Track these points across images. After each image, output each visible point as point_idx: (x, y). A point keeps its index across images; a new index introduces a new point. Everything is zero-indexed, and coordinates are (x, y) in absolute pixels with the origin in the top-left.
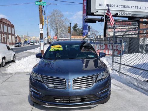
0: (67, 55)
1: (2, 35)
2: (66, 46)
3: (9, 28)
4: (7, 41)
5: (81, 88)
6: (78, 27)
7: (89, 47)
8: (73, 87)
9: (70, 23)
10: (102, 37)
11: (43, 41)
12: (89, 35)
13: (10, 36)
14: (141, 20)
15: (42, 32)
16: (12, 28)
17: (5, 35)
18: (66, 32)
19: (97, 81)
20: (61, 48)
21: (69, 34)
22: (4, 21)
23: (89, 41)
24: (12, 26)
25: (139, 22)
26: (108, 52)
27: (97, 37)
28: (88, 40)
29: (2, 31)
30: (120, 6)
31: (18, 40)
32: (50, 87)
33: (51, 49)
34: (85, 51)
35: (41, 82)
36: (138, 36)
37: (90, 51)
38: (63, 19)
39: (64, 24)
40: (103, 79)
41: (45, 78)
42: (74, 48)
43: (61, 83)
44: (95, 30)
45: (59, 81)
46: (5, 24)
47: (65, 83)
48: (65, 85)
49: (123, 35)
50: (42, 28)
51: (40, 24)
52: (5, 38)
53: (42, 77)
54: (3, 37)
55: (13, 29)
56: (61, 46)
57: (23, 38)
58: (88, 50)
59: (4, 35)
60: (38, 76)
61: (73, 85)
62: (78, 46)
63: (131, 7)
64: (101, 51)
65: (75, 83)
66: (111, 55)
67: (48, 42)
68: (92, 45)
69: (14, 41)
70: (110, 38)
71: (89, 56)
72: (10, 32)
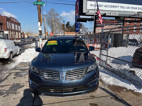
0: (62, 49)
1: (10, 32)
2: (61, 41)
3: (16, 26)
4: (14, 37)
5: (73, 79)
6: (70, 25)
7: (81, 42)
8: (66, 79)
9: (64, 22)
10: (92, 33)
11: (41, 37)
12: (81, 32)
13: (17, 33)
14: (125, 19)
15: (40, 29)
16: (19, 26)
18: (61, 29)
19: (87, 73)
20: (56, 43)
21: (63, 31)
22: (12, 20)
23: (81, 37)
24: (19, 24)
25: (124, 21)
26: (97, 46)
27: (87, 33)
28: (79, 36)
29: (10, 28)
30: (107, 6)
31: (22, 35)
32: (45, 79)
33: (48, 44)
34: (77, 46)
35: (38, 74)
36: (123, 32)
37: (82, 45)
38: (58, 17)
39: (59, 22)
40: (92, 70)
41: (41, 71)
42: (68, 43)
43: (55, 75)
44: (86, 27)
45: (53, 73)
46: (12, 22)
47: (59, 75)
48: (59, 77)
49: (109, 32)
50: (41, 26)
51: (39, 22)
52: (13, 34)
53: (38, 70)
54: (11, 34)
56: (56, 41)
57: (26, 34)
58: (80, 44)
59: (12, 32)
60: (35, 69)
61: (66, 77)
62: (71, 41)
63: (117, 7)
64: (91, 45)
65: (68, 75)
66: (99, 49)
67: (45, 37)
68: (83, 40)
69: (20, 37)
70: (98, 34)
72: (17, 29)
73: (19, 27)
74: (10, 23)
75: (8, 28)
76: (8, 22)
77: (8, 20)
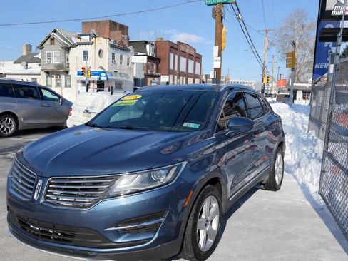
1: (176, 77)
3: (191, 63)
15: (217, 65)
16: (197, 63)
22: (182, 48)
24: (198, 58)
46: (183, 54)
50: (220, 55)
51: (214, 47)
54: (176, 82)
55: (199, 64)
56: (140, 97)
59: (178, 78)
65: (53, 188)
71: (185, 124)
72: (191, 71)
74: (176, 57)
75: (171, 68)
76: (172, 55)
77: (172, 49)
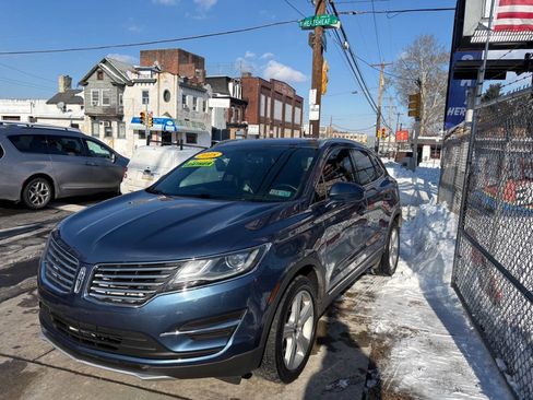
3: (289, 108)
8: (89, 292)
13: (288, 132)
16: (296, 108)
17: (275, 128)
22: (277, 88)
24: (298, 102)
29: (269, 116)
46: (278, 95)
48: (73, 280)
52: (275, 135)
54: (268, 135)
56: (219, 154)
61: (91, 285)
71: (272, 192)
72: (288, 119)
73: (298, 110)
74: (269, 100)
75: (262, 114)
76: (263, 97)
77: (263, 89)
